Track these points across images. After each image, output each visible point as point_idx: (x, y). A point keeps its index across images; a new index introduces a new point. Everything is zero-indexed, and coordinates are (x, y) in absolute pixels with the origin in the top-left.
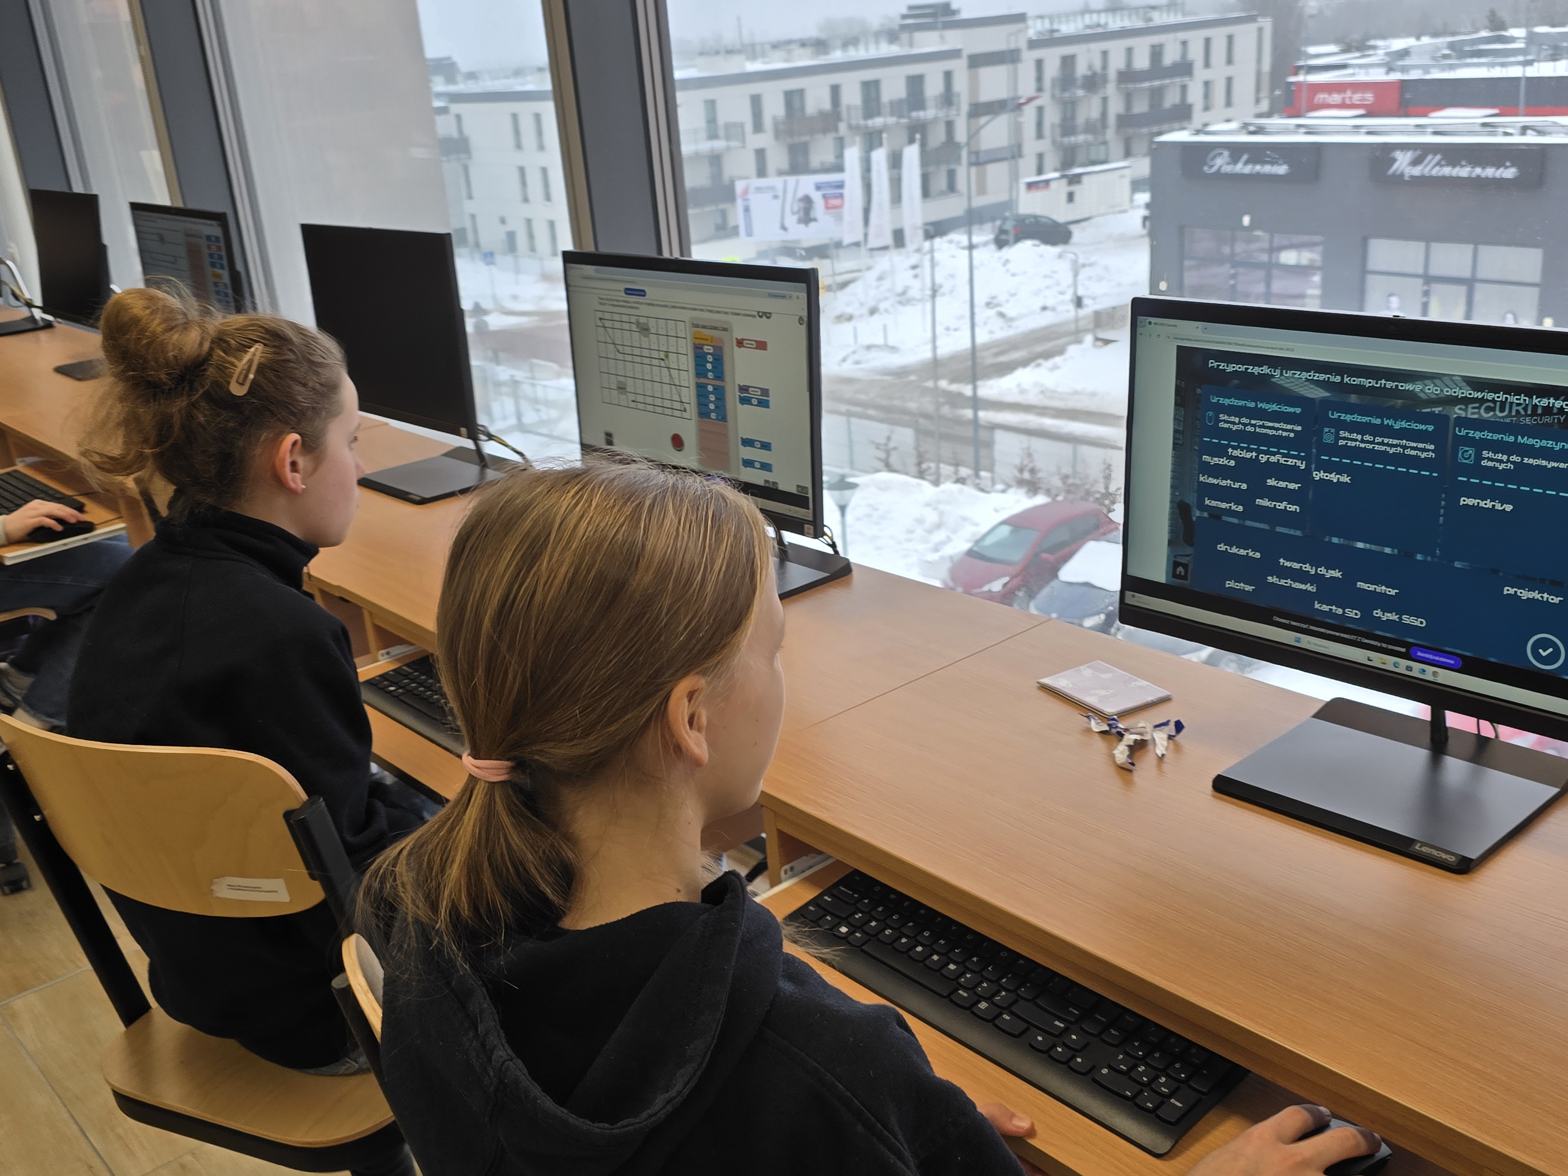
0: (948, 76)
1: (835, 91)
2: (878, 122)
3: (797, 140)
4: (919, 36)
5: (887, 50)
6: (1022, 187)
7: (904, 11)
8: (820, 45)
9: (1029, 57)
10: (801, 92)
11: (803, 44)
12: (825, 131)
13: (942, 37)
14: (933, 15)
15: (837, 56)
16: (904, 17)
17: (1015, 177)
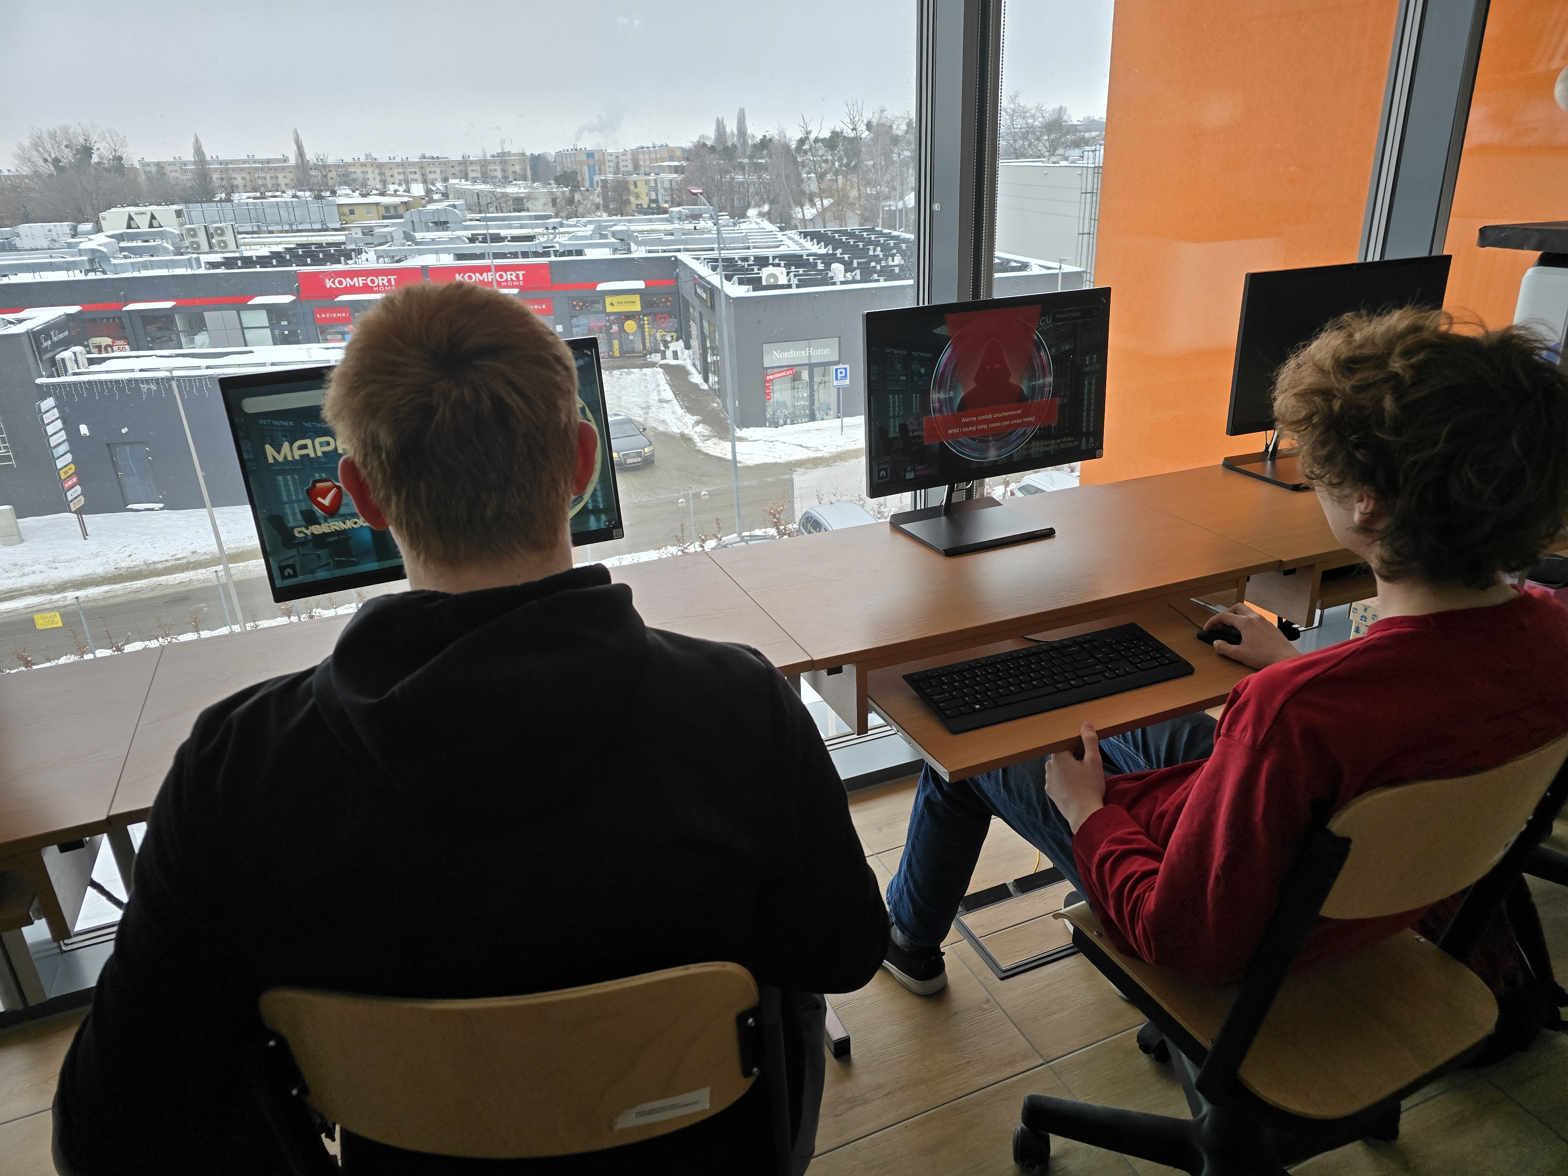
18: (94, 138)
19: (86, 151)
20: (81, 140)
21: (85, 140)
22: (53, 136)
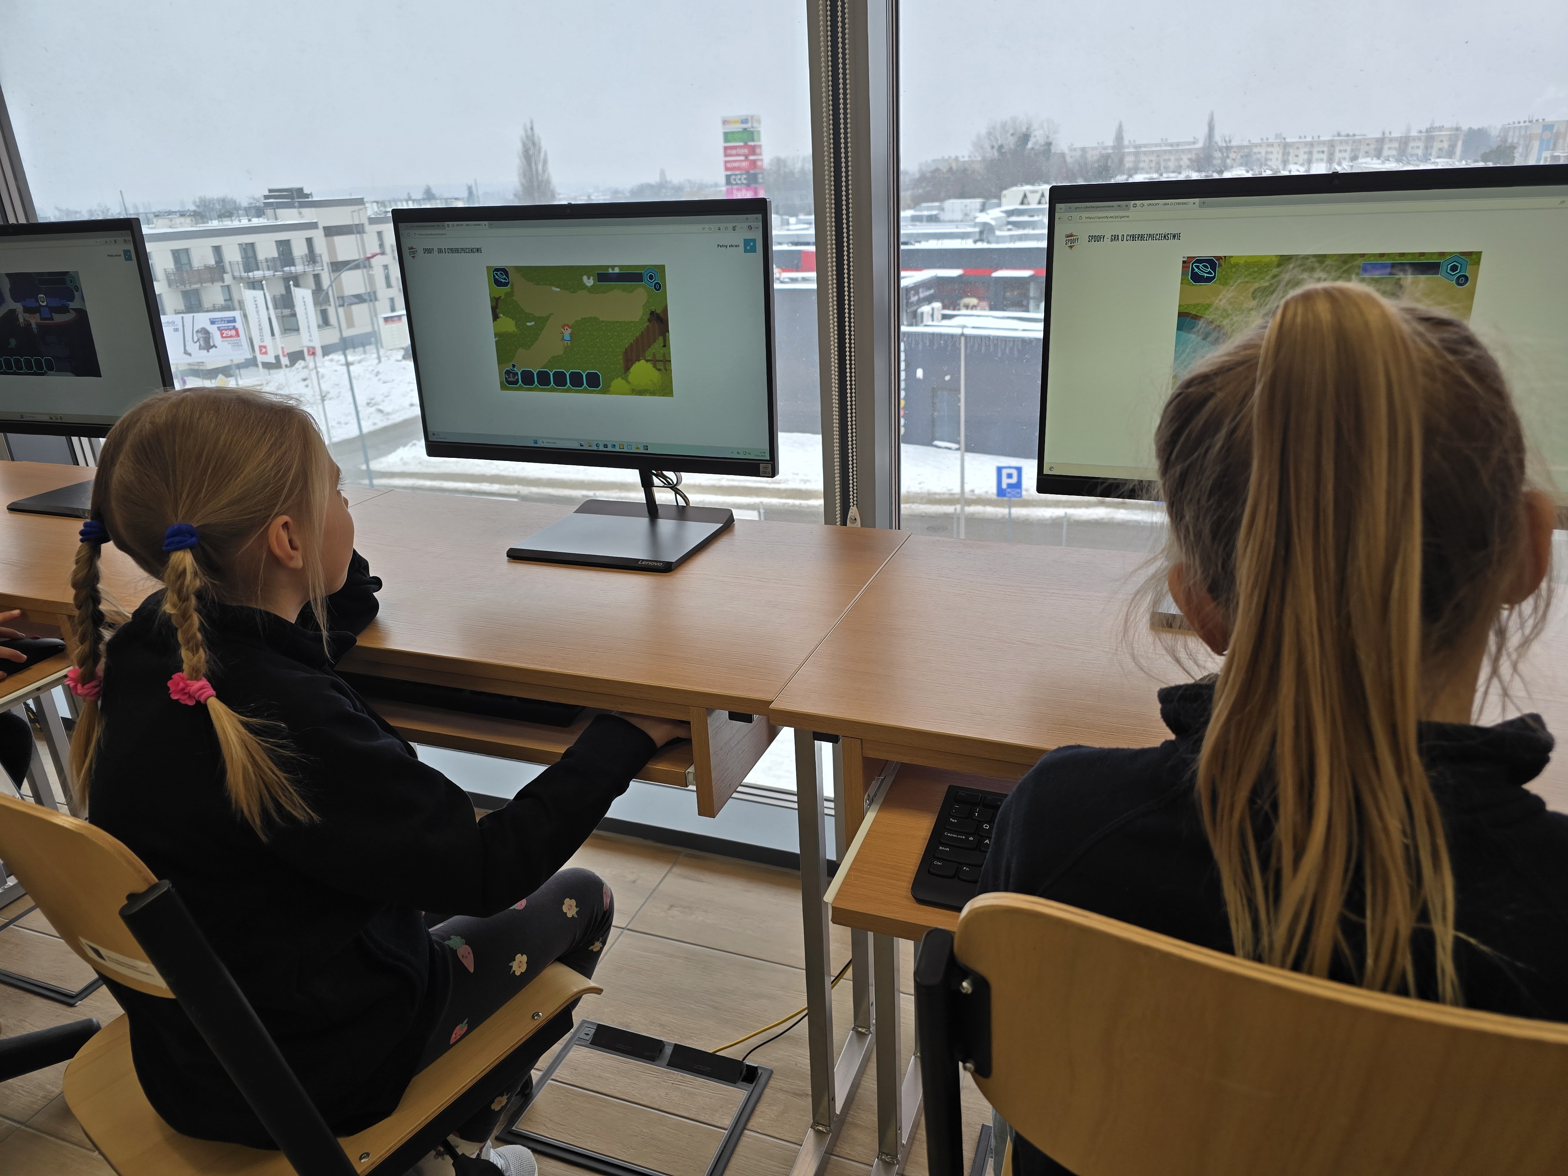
0: (309, 241)
1: (217, 250)
2: (258, 274)
3: (188, 288)
4: (279, 211)
5: (256, 222)
6: (381, 321)
7: (267, 193)
8: (199, 215)
9: (371, 230)
10: (187, 250)
11: (182, 214)
12: (213, 281)
13: (300, 213)
14: (293, 198)
15: (215, 224)
16: (266, 197)
17: (374, 314)
18: (1035, 126)
19: (1025, 138)
20: (1024, 129)
21: (1027, 129)
22: (1004, 125)
